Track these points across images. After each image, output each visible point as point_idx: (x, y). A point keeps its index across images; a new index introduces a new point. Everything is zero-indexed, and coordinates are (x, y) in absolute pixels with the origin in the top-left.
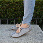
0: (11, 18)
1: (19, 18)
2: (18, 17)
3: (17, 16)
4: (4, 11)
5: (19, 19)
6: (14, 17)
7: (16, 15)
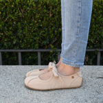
0: (29, 48)
1: (51, 48)
2: (48, 45)
3: (45, 42)
4: (10, 28)
5: (51, 51)
6: (37, 45)
7: (43, 39)
